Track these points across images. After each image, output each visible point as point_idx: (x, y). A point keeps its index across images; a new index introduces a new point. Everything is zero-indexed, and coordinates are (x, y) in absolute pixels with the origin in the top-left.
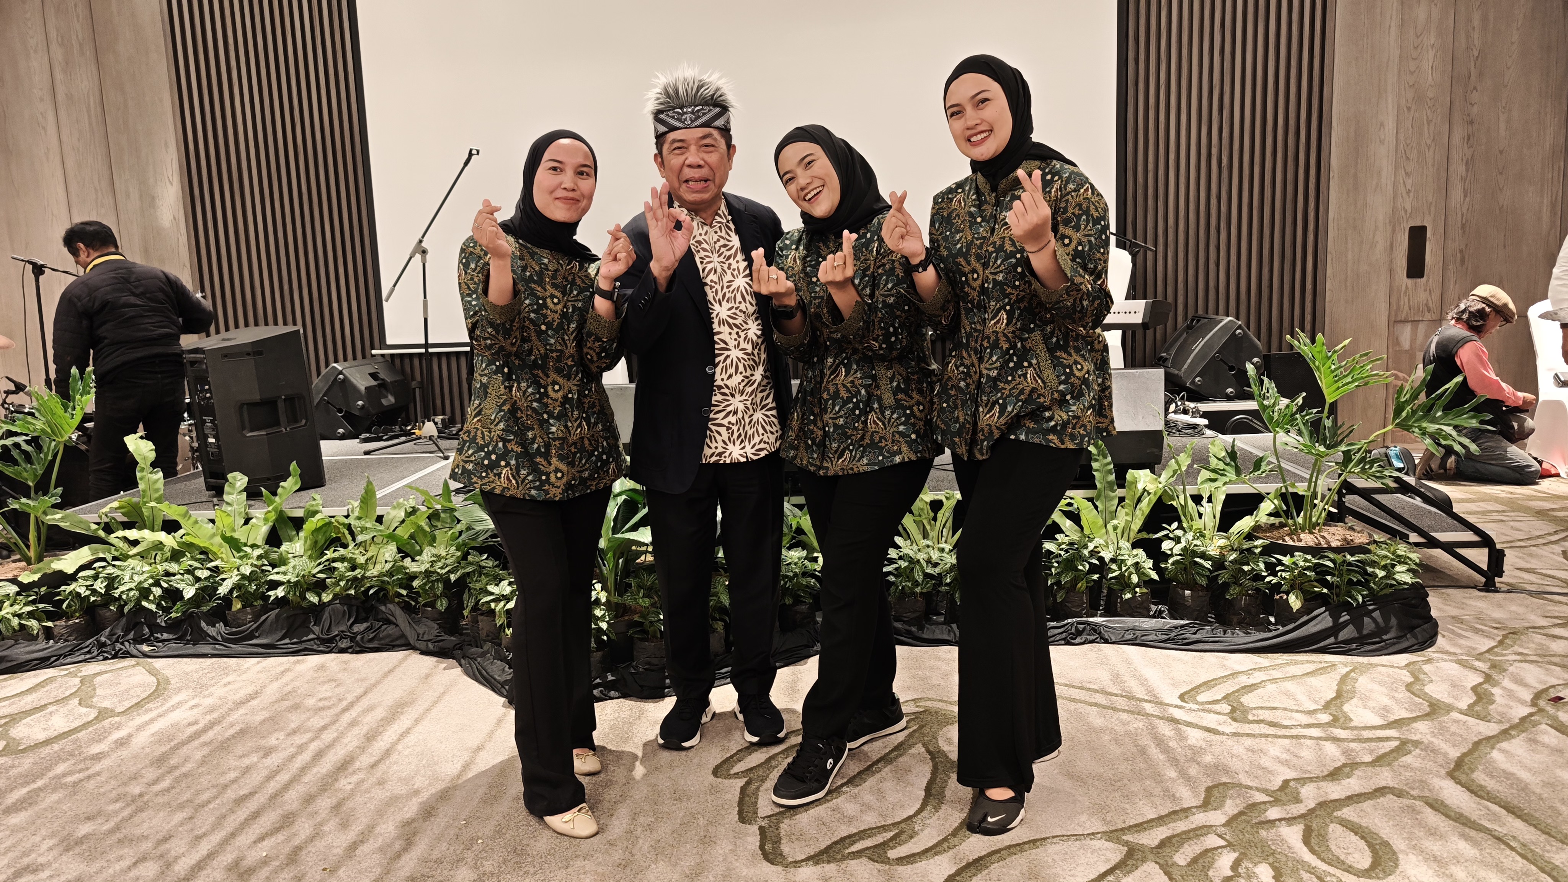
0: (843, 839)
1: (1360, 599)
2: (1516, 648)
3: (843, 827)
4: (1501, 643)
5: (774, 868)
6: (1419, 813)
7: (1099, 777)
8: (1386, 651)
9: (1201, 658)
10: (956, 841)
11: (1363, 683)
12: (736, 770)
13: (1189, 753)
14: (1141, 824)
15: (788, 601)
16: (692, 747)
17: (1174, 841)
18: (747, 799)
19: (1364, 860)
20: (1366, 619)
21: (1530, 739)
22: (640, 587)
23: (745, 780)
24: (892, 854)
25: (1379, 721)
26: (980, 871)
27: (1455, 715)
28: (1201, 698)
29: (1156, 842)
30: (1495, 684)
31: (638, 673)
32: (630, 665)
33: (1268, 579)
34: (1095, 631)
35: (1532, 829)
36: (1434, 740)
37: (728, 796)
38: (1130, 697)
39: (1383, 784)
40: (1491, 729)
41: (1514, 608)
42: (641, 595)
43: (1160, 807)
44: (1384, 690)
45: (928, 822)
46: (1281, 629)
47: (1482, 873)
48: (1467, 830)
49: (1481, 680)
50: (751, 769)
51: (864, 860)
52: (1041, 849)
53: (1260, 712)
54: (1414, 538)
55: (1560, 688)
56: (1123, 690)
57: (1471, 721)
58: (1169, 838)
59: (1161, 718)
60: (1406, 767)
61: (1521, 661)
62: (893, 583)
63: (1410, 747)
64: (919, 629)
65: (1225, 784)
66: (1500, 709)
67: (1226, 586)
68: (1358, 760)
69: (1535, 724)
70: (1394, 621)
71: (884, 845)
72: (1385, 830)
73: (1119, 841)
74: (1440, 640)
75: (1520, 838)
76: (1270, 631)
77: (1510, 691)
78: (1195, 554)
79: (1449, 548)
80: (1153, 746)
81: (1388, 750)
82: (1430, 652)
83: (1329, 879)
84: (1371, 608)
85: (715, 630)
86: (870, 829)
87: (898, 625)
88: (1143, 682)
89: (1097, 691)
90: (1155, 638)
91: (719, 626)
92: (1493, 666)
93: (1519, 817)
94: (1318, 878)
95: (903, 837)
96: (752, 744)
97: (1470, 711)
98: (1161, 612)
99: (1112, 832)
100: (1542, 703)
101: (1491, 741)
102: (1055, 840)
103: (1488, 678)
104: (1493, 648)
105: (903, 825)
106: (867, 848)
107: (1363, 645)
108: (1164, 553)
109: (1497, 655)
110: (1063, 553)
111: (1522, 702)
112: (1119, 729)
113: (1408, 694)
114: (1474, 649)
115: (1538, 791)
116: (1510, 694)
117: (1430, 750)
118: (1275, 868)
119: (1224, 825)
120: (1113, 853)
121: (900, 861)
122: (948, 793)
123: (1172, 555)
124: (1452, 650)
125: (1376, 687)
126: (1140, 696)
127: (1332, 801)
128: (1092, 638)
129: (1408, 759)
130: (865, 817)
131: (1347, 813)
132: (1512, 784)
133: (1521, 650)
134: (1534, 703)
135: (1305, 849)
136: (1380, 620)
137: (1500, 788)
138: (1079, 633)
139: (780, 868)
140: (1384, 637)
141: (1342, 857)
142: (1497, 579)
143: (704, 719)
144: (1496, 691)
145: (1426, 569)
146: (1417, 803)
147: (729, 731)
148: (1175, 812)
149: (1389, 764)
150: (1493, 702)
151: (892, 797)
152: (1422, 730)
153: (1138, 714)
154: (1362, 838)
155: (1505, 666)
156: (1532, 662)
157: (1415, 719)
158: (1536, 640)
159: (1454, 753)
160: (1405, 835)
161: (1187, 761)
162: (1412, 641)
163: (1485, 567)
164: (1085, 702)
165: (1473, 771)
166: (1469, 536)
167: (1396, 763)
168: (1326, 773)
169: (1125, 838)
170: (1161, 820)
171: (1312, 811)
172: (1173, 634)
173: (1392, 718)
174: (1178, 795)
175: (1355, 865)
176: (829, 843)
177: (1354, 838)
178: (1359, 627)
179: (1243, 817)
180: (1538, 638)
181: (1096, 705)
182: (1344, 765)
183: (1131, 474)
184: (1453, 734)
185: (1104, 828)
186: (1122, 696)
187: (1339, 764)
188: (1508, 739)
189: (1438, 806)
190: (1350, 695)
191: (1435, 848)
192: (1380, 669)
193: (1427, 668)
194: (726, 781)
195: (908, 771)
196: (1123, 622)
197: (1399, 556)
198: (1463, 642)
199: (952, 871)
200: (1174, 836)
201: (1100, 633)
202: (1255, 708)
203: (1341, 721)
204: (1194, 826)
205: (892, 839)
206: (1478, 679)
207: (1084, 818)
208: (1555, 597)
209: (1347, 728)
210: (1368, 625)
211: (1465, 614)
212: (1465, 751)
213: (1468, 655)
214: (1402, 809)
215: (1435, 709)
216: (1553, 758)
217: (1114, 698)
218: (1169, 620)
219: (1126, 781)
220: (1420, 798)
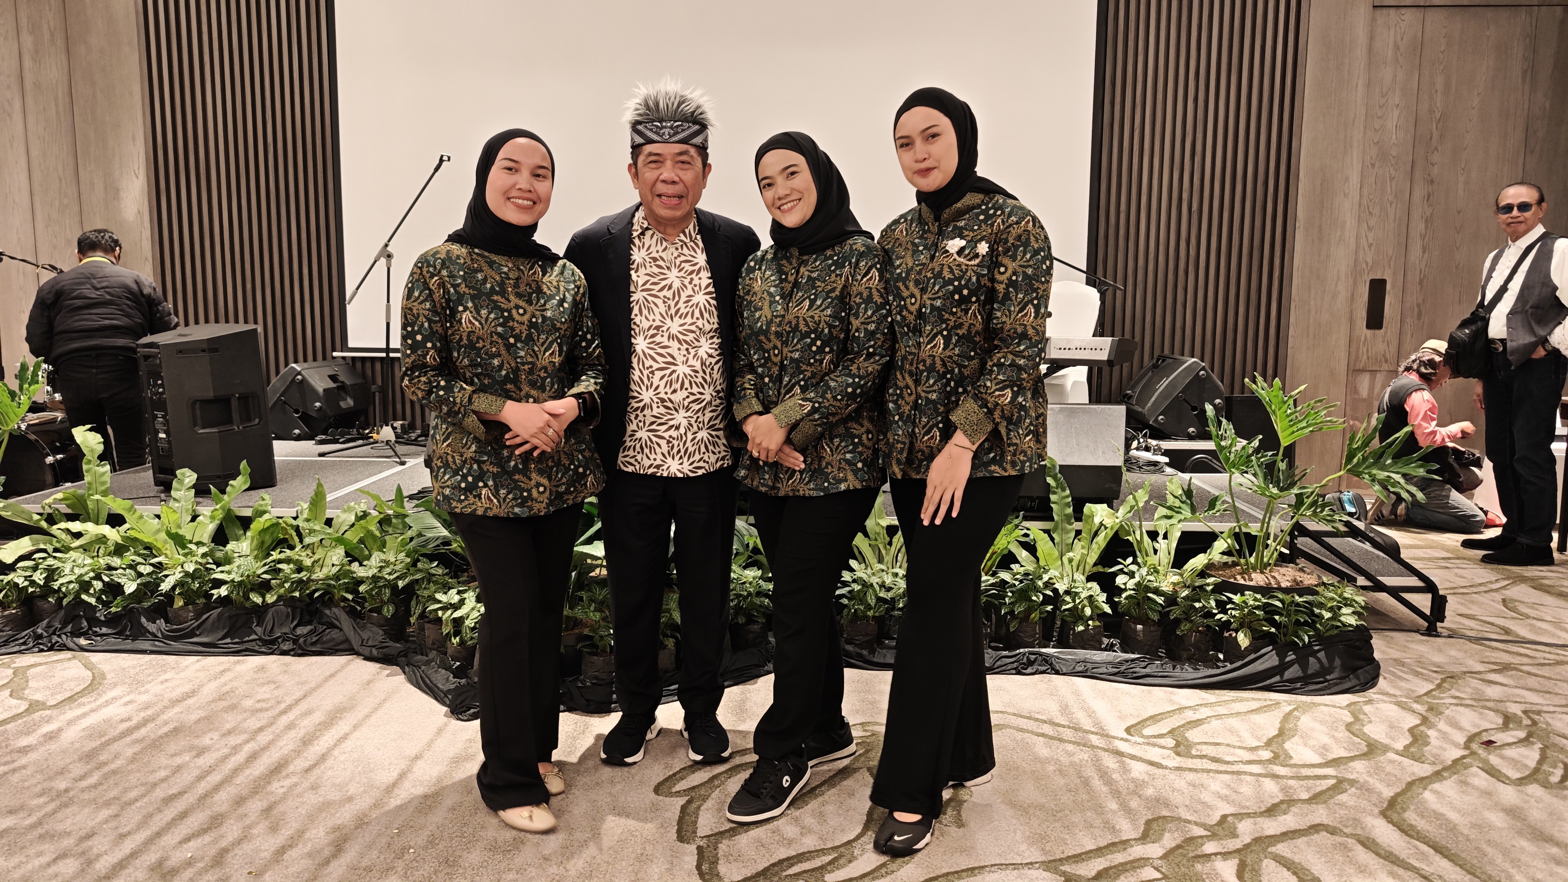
0: (781, 862)
1: (1306, 639)
2: (1454, 692)
3: (782, 849)
4: (1439, 686)
6: (1351, 850)
7: (1042, 807)
8: (1329, 691)
9: (1150, 692)
11: (1306, 721)
12: (677, 788)
13: (1132, 786)
14: (1080, 855)
15: (741, 620)
16: (635, 763)
17: (1111, 872)
18: (687, 818)
20: (1312, 660)
21: (1461, 782)
22: (591, 600)
23: (687, 798)
25: (1318, 760)
27: (1391, 755)
28: (1147, 732)
29: (1093, 873)
30: (1431, 726)
31: (585, 687)
32: (577, 679)
33: (1218, 617)
34: (1046, 661)
35: (1458, 869)
36: (1370, 780)
37: (668, 814)
38: (1077, 729)
39: (1318, 821)
40: (1424, 770)
41: (1453, 653)
42: (592, 608)
43: (1099, 839)
44: (1325, 729)
46: (1229, 666)
48: (1396, 868)
49: (1418, 722)
50: (694, 788)
52: (979, 877)
53: (1204, 747)
54: (1362, 581)
55: (1492, 732)
56: (1071, 722)
57: (1406, 762)
58: (1106, 870)
59: (1106, 750)
60: (1341, 805)
61: (1457, 705)
62: (846, 606)
63: (1346, 785)
64: (870, 653)
65: (1164, 817)
66: (1434, 751)
67: (1177, 622)
68: (1295, 797)
69: (1467, 767)
70: (1337, 662)
71: (822, 868)
72: (1316, 865)
73: (1056, 871)
74: (1381, 682)
76: (1218, 667)
77: (1445, 733)
78: (1148, 589)
79: (1395, 592)
80: (1096, 778)
81: (1324, 788)
82: (1371, 693)
84: (1316, 648)
85: (665, 647)
86: (809, 852)
87: (849, 648)
88: (1091, 714)
89: (1045, 722)
90: (1105, 671)
91: (670, 643)
92: (1431, 709)
93: (1446, 857)
95: (842, 861)
96: (696, 763)
97: (1405, 752)
98: (1113, 645)
99: (1050, 862)
100: (1474, 746)
101: (1424, 782)
102: (993, 869)
103: (1425, 720)
104: (1432, 691)
105: (842, 850)
106: (805, 872)
107: (1307, 684)
108: (1118, 587)
109: (1435, 698)
110: (1017, 583)
111: (1456, 745)
112: (1064, 759)
113: (1347, 734)
114: (1413, 691)
115: (1466, 832)
116: (1445, 736)
117: (1365, 789)
119: (1161, 858)
123: (1125, 590)
124: (1392, 692)
125: (1317, 726)
126: (1087, 728)
127: (1267, 837)
128: (1044, 668)
129: (1343, 797)
130: (805, 840)
131: (1281, 849)
132: (1441, 825)
133: (1457, 694)
134: (1467, 746)
136: (1324, 660)
137: (1430, 828)
138: (1031, 663)
140: (1328, 677)
142: (1439, 624)
143: (649, 736)
144: (1431, 733)
145: (1371, 612)
146: (1350, 840)
147: (674, 748)
148: (1114, 844)
149: (1325, 802)
150: (1428, 744)
151: (833, 821)
152: (1359, 769)
153: (1084, 745)
154: (1295, 873)
155: (1441, 709)
156: (1467, 706)
157: (1352, 759)
158: (1472, 685)
159: (1388, 793)
160: (1336, 872)
161: (1129, 794)
162: (1354, 682)
163: (1428, 612)
164: (1032, 732)
165: (1405, 811)
166: (1413, 581)
167: (1332, 801)
168: (1263, 809)
169: (1062, 868)
170: (1099, 852)
171: (1247, 846)
172: (1124, 667)
173: (1331, 757)
174: (1118, 827)
176: (767, 865)
177: (1285, 873)
178: (1304, 666)
179: (1180, 851)
180: (1475, 683)
181: (1043, 735)
182: (1282, 802)
183: (1088, 508)
184: (1388, 774)
185: (1043, 858)
186: (1069, 727)
187: (1277, 800)
188: (1440, 781)
189: (1369, 844)
190: (1292, 733)
192: (1322, 708)
194: (667, 799)
195: (851, 794)
196: (1075, 654)
197: (1345, 599)
198: (1403, 684)
200: (1111, 868)
201: (1051, 664)
202: (1199, 744)
203: (1282, 758)
204: (1131, 858)
205: (831, 863)
206: (1415, 721)
207: (1024, 847)
208: (1494, 644)
209: (1287, 766)
210: (1313, 664)
211: (1407, 657)
212: (1398, 790)
213: (1407, 697)
214: (1334, 846)
215: (1373, 749)
216: (1483, 800)
217: (1061, 729)
218: (1120, 654)
219: (1067, 812)
220: (1352, 836)
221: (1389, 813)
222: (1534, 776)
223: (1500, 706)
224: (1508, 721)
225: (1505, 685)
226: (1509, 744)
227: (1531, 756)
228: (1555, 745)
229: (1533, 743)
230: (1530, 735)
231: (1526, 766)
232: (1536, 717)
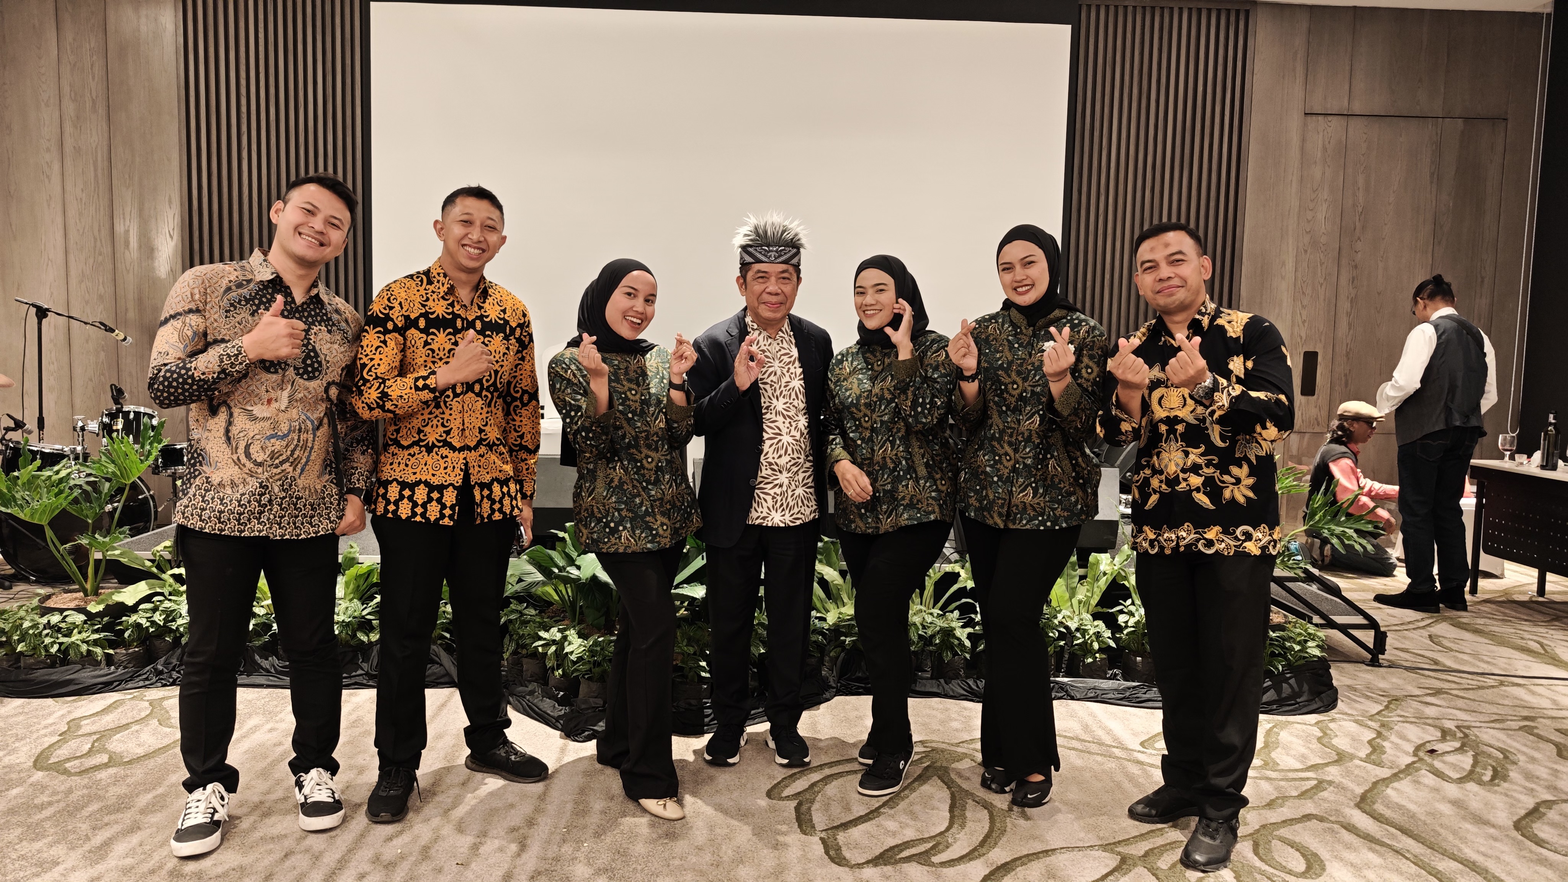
0: (891, 848)
1: (1281, 668)
2: (1399, 712)
3: (889, 839)
4: (1387, 707)
5: (841, 868)
6: (1337, 833)
7: (1088, 805)
8: (1299, 712)
10: (984, 850)
11: (1284, 736)
12: (786, 793)
14: (1128, 839)
17: (1155, 851)
18: (803, 816)
19: (1301, 866)
20: (1284, 685)
21: (1414, 781)
23: (796, 802)
24: (936, 859)
25: (1299, 766)
26: (1009, 872)
27: (1357, 762)
29: (1142, 853)
30: (1385, 739)
34: (1062, 689)
35: (1420, 845)
36: (1343, 781)
37: (786, 814)
38: (1101, 744)
39: (1308, 812)
40: (1385, 773)
41: (1394, 680)
42: (685, 644)
44: (1301, 742)
45: (957, 836)
47: (1387, 875)
48: (1373, 845)
49: (1375, 736)
50: (799, 793)
51: (914, 864)
52: (1053, 858)
54: (1317, 619)
55: (1434, 743)
56: (1094, 738)
57: (1370, 767)
58: (1152, 850)
59: (1129, 760)
60: (1324, 800)
61: (1403, 722)
63: (1325, 785)
66: (1390, 758)
68: (1287, 794)
69: (1418, 770)
70: (1306, 687)
71: (926, 852)
72: (1314, 845)
73: (1113, 852)
74: (1340, 704)
75: (1412, 851)
77: (1397, 744)
79: (1344, 629)
81: (1309, 787)
82: (1333, 713)
83: (1275, 879)
84: (1288, 675)
86: (912, 841)
88: (1109, 732)
90: (1113, 696)
92: (1383, 725)
93: (1410, 837)
94: (1269, 878)
95: (941, 847)
97: (1367, 759)
98: (1116, 675)
99: (1106, 845)
100: (1421, 754)
101: (1386, 781)
102: (1062, 851)
103: (1379, 734)
104: (1381, 711)
105: (938, 838)
106: (913, 855)
107: (1282, 706)
108: (1119, 625)
109: (1385, 716)
111: (1407, 753)
112: (1096, 768)
113: (1319, 745)
114: (1367, 712)
115: (1423, 818)
116: (1397, 747)
117: (1341, 788)
118: (1235, 872)
120: (1110, 861)
121: (943, 864)
122: (968, 814)
123: (1127, 627)
124: (1350, 712)
125: (1294, 739)
126: (1108, 743)
127: (1271, 824)
128: (1061, 695)
129: (1325, 794)
130: (905, 832)
131: (1284, 832)
132: (1404, 813)
133: (1402, 713)
134: (1415, 754)
135: (1256, 858)
136: (1295, 686)
137: (1395, 816)
139: (847, 869)
140: (1298, 700)
141: (1284, 864)
142: (1380, 656)
143: (741, 743)
144: (1385, 744)
145: (1329, 646)
146: (1335, 826)
149: (1311, 798)
150: (1385, 753)
151: (924, 817)
152: (1333, 773)
153: (1110, 757)
154: (1297, 850)
155: (1392, 725)
156: (1412, 723)
157: (1327, 765)
158: (1414, 706)
159: (1359, 790)
160: (1329, 848)
162: (1319, 704)
163: (1372, 647)
165: (1374, 803)
166: (1360, 620)
167: (1316, 797)
168: (1264, 804)
169: (1117, 849)
171: (1258, 831)
172: (1127, 694)
173: (1310, 763)
175: (1294, 869)
176: (882, 850)
177: (1291, 850)
178: (1279, 691)
180: (1415, 704)
181: (1073, 749)
182: (1277, 798)
183: (1093, 556)
184: (1357, 776)
185: (1100, 843)
186: (1094, 743)
187: (1273, 797)
188: (1398, 781)
189: (1350, 828)
190: (1275, 746)
191: (1351, 858)
192: (1296, 725)
193: (1332, 725)
194: (780, 802)
195: (931, 797)
196: (1085, 682)
197: (1310, 634)
198: (1357, 706)
199: (987, 872)
200: (1155, 848)
201: (1067, 691)
203: (1271, 765)
204: (1167, 842)
205: (932, 848)
206: (1371, 735)
207: (1082, 835)
208: (1427, 673)
209: (1276, 771)
210: (1286, 689)
211: (1358, 684)
212: (1367, 788)
213: (1363, 716)
214: (1324, 830)
215: (1341, 758)
216: (1432, 795)
217: (1087, 744)
218: (1122, 682)
219: (1109, 808)
220: (1337, 822)
221: (1362, 805)
222: (1470, 776)
223: (1437, 722)
224: (1445, 734)
225: (1440, 706)
226: (1448, 752)
227: (1466, 761)
228: (1483, 752)
229: (1466, 751)
230: (1463, 745)
231: (1463, 769)
232: (1467, 731)
